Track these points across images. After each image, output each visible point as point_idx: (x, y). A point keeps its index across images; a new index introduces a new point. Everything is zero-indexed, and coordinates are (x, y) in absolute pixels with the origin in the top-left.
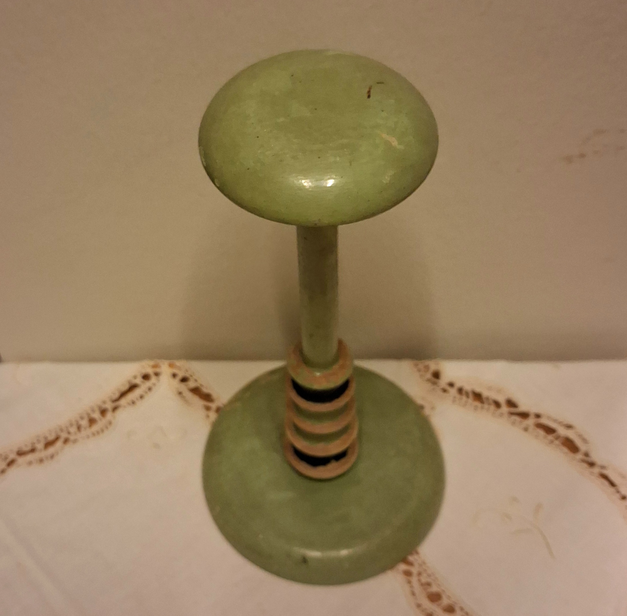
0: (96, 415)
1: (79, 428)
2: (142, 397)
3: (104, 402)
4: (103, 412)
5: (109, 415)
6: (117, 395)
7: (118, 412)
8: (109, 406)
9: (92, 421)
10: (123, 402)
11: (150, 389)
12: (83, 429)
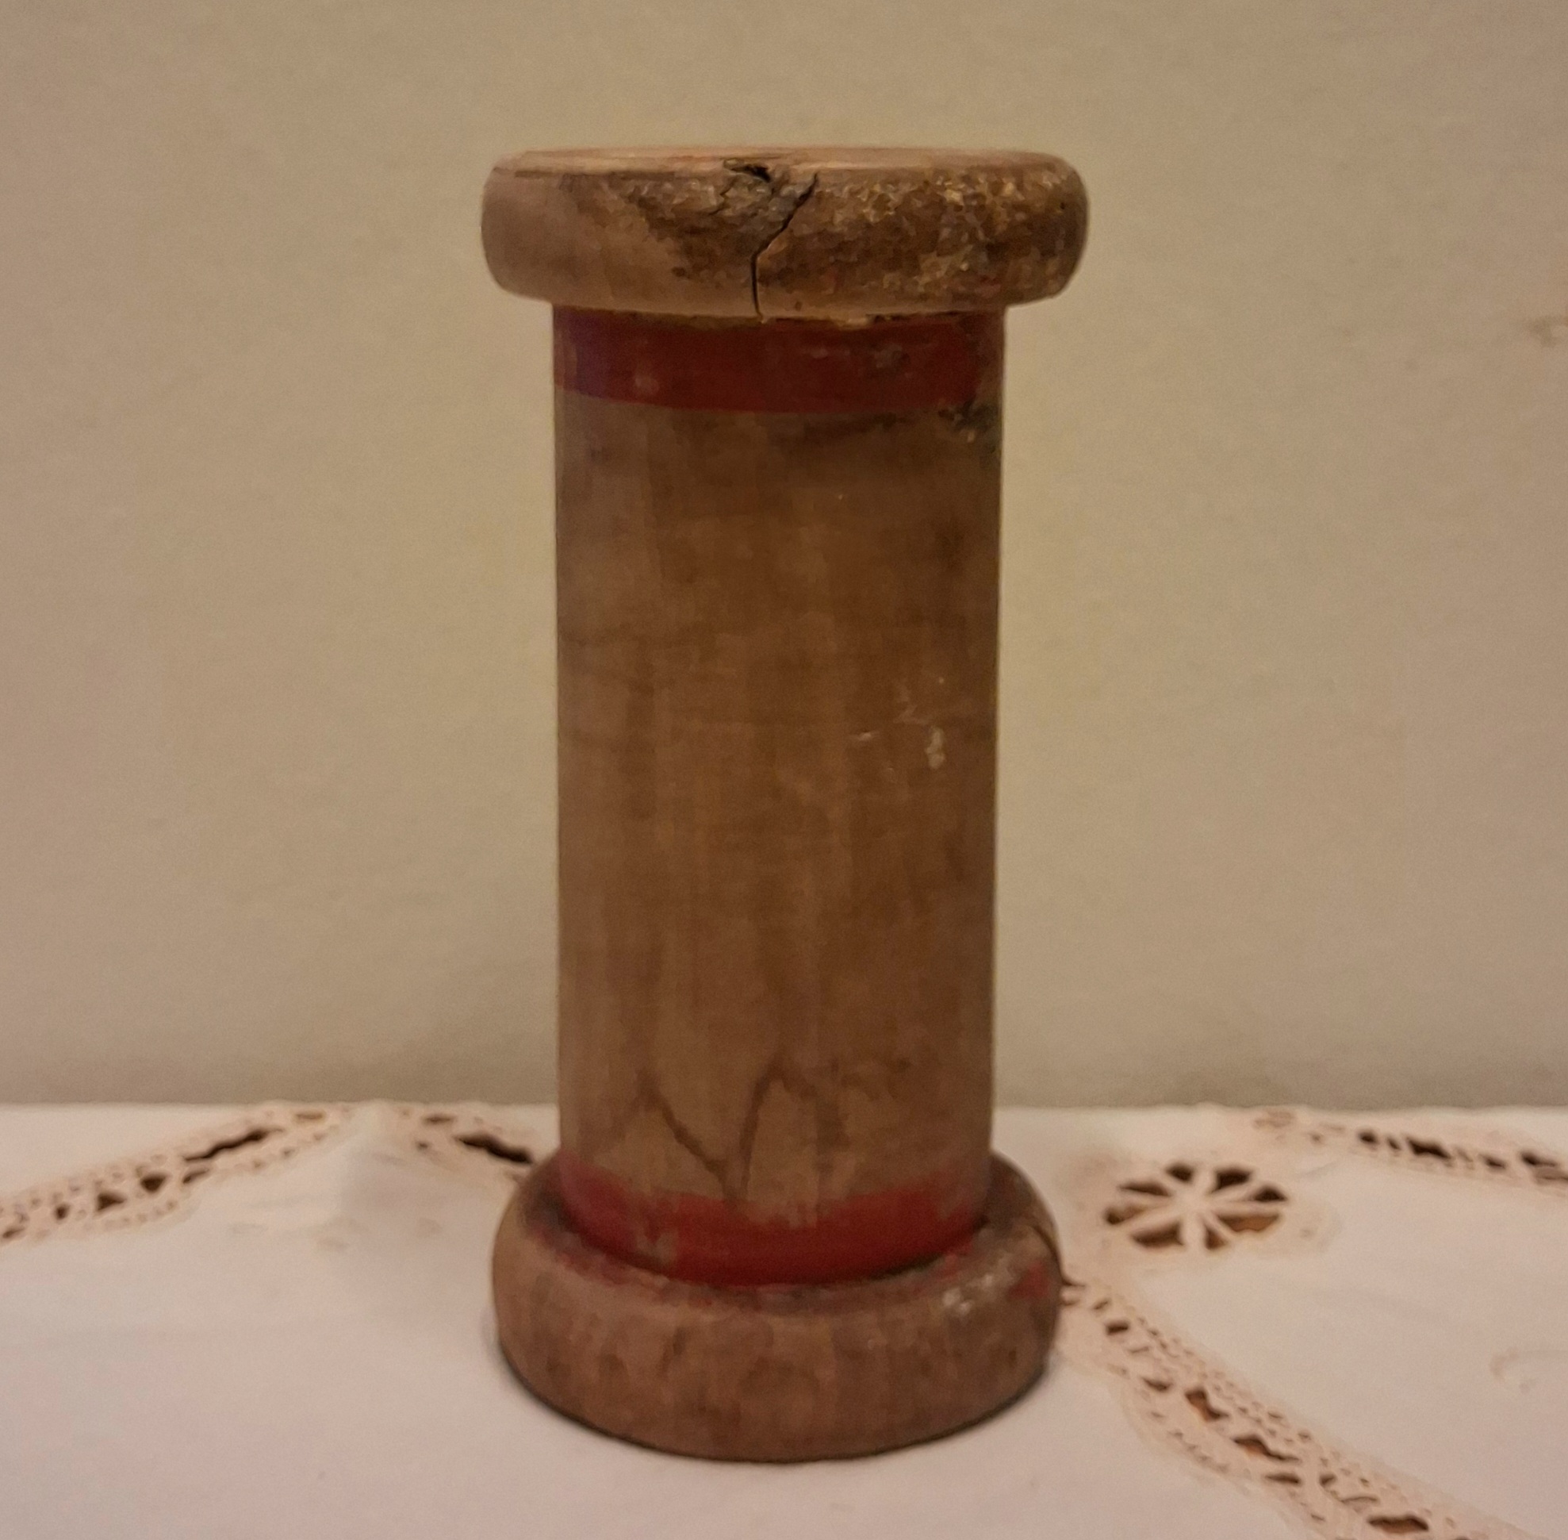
0: (128, 1187)
1: (61, 1213)
2: (287, 1153)
3: (158, 1158)
4: (152, 1184)
5: (167, 1191)
6: (204, 1147)
7: (200, 1186)
8: (174, 1170)
9: (107, 1201)
10: (223, 1161)
11: (318, 1138)
12: (71, 1216)
